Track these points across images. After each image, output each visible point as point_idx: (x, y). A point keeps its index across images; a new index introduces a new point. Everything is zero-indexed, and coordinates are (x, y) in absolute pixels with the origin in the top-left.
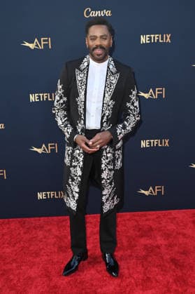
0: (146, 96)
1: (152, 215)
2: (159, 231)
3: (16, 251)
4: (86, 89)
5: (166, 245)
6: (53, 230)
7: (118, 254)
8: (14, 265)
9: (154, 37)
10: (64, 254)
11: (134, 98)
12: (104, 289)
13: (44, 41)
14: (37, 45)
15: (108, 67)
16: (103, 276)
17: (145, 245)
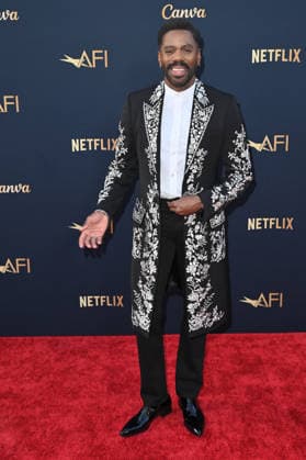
0: (258, 147)
1: (263, 339)
2: (273, 365)
3: (41, 387)
4: (159, 133)
5: (281, 388)
6: (102, 358)
7: (205, 399)
8: (38, 410)
9: (274, 53)
10: (118, 396)
11: (240, 145)
12: (180, 454)
13: (97, 55)
14: (85, 62)
15: (195, 97)
16: (177, 434)
17: (249, 387)
